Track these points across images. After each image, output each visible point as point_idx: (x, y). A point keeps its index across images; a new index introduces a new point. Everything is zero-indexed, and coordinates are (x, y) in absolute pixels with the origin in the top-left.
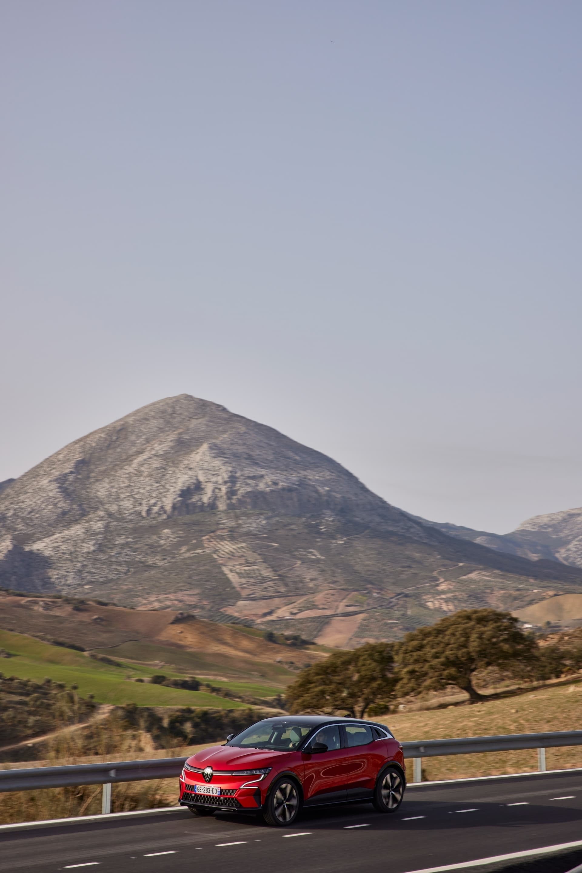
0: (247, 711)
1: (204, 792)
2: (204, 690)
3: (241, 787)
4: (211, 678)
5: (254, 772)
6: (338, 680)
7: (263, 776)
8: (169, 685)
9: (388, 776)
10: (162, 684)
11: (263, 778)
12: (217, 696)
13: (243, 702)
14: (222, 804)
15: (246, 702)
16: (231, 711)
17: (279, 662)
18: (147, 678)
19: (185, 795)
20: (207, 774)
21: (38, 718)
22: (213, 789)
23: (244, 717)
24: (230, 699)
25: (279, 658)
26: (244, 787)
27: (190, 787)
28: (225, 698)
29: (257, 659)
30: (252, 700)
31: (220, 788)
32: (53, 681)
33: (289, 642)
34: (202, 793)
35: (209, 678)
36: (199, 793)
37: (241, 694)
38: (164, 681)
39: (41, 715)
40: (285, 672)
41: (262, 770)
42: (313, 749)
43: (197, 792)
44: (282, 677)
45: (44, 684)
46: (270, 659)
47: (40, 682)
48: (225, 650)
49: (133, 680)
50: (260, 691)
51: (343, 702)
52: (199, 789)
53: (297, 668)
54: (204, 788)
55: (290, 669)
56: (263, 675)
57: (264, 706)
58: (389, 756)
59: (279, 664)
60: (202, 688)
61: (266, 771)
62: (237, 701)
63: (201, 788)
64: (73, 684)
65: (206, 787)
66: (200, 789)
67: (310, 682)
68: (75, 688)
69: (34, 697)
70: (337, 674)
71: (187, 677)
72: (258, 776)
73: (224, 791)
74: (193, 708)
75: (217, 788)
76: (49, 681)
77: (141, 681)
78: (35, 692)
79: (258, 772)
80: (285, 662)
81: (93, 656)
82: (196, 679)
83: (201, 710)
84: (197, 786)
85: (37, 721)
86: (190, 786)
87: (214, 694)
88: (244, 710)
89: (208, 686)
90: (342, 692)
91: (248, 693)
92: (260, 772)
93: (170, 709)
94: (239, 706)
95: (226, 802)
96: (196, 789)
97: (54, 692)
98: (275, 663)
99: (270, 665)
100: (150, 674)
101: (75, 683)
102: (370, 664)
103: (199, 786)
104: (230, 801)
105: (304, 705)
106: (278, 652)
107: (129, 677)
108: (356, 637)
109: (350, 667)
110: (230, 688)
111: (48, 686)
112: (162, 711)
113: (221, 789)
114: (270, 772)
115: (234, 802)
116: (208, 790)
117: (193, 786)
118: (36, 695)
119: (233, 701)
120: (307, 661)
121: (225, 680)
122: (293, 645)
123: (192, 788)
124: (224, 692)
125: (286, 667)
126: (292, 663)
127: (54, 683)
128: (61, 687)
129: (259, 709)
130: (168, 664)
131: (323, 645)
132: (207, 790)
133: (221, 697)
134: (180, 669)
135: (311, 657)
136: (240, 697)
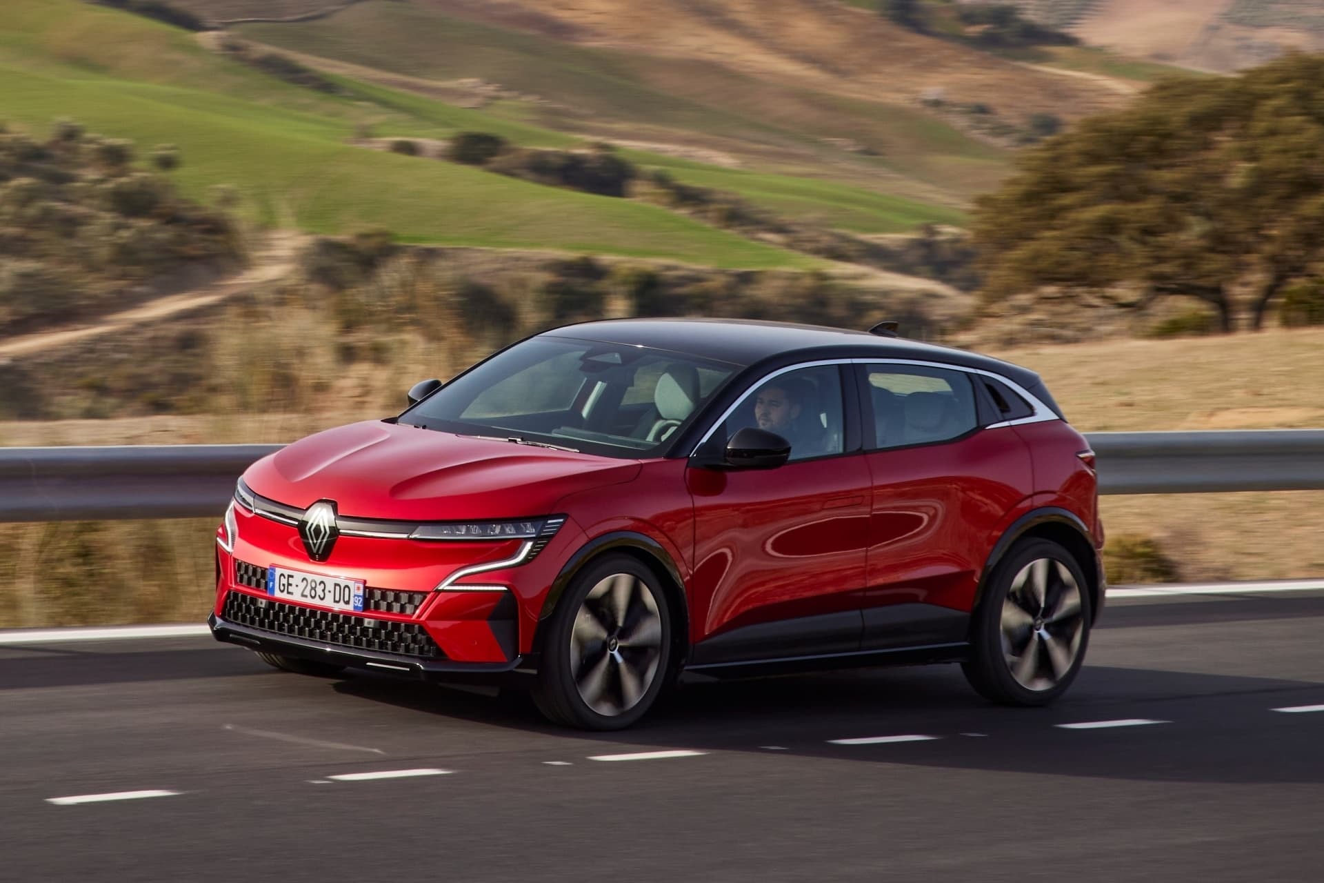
0: (808, 282)
1: (303, 596)
2: (644, 194)
3: (444, 586)
4: (672, 150)
5: (496, 531)
6: (1175, 182)
7: (529, 545)
8: (518, 171)
9: (1040, 566)
10: (492, 166)
11: (529, 554)
12: (695, 221)
13: (789, 246)
14: (369, 643)
15: (809, 246)
16: (747, 278)
17: (937, 104)
18: (433, 141)
19: (232, 603)
20: (318, 527)
21: (29, 265)
22: (336, 585)
23: (799, 301)
24: (746, 232)
25: (933, 87)
26: (453, 584)
27: (250, 573)
28: (728, 227)
29: (849, 90)
30: (826, 241)
31: (365, 582)
32: (89, 135)
33: (974, 30)
34: (296, 597)
35: (666, 151)
36: (284, 596)
37: (786, 218)
38: (493, 154)
39: (39, 257)
40: (955, 144)
41: (529, 525)
42: (735, 453)
43: (278, 594)
44: (945, 161)
45: (54, 144)
46: (899, 91)
47: (40, 136)
48: (727, 50)
49: (379, 145)
50: (861, 209)
51: (1188, 266)
52: (284, 581)
53: (1002, 130)
54: (304, 579)
55: (975, 134)
56: (872, 151)
57: (868, 264)
58: (1038, 489)
59: (930, 112)
60: (640, 187)
61: (543, 527)
62: (770, 242)
63: (291, 580)
64: (161, 149)
65: (310, 577)
66: (289, 585)
67: (1064, 187)
68: (167, 163)
69: (19, 189)
70: (1165, 162)
71: (581, 145)
72: (512, 548)
73: (378, 595)
74: (606, 259)
75: (351, 584)
76: (71, 134)
77: (408, 149)
78: (20, 170)
79: (510, 532)
80: (954, 105)
81: (233, 49)
82: (619, 155)
83: (633, 269)
84: (278, 571)
85: (25, 276)
86: (251, 568)
87: (683, 212)
88: (795, 277)
89: (661, 180)
90: (1180, 227)
91: (811, 216)
92: (518, 531)
93: (518, 259)
94: (780, 261)
95: (383, 637)
96: (273, 581)
97: (91, 174)
98: (918, 106)
99: (896, 114)
100: (446, 124)
101: (168, 145)
102: (1298, 131)
103: (286, 572)
104: (400, 636)
105: (1038, 272)
106: (932, 66)
107: (366, 134)
108: (1239, 22)
109: (1218, 137)
110: (745, 193)
111: (68, 150)
112: (487, 267)
113: (365, 588)
114: (557, 532)
115: (414, 640)
116: (319, 589)
117: (264, 572)
118: (24, 181)
119: (754, 243)
120: (1041, 104)
121: (724, 160)
122: (988, 42)
123: (259, 576)
124: (725, 206)
125: (960, 122)
126: (982, 110)
127: (91, 141)
128: (116, 157)
129: (855, 277)
130: (515, 93)
131: (1099, 50)
132: (314, 589)
133: (709, 225)
134: (556, 112)
135: (1058, 91)
136: (780, 229)
